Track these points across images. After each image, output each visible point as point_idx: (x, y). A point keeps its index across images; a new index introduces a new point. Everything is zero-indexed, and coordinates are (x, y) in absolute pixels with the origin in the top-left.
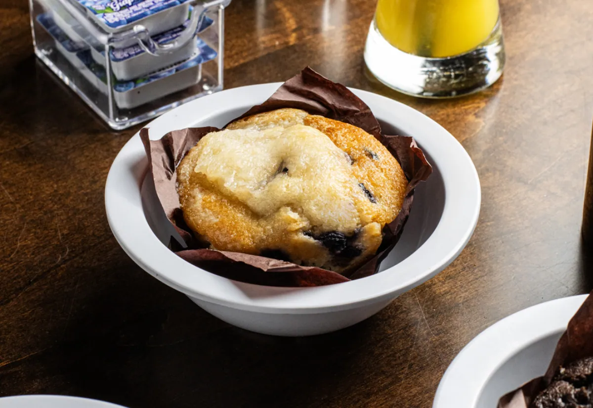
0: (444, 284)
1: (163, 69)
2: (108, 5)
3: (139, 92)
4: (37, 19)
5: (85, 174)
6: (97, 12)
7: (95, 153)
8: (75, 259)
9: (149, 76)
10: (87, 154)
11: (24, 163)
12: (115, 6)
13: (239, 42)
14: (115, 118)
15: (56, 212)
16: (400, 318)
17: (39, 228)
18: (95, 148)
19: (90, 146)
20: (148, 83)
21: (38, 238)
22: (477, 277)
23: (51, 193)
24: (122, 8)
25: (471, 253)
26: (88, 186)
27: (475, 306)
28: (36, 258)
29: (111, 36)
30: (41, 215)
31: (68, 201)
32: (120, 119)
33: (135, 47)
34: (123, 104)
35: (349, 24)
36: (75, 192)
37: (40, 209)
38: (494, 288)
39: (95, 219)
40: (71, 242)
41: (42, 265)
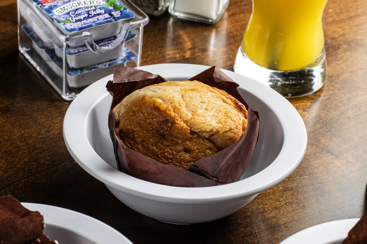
0: (272, 212)
1: (101, 63)
2: (68, 18)
3: (83, 77)
4: (22, 27)
5: (43, 125)
6: (60, 22)
7: (51, 113)
8: (31, 177)
9: (91, 67)
10: (46, 113)
11: (4, 116)
12: (72, 19)
13: (153, 53)
14: (66, 93)
15: (21, 148)
16: (241, 230)
17: (9, 157)
18: (52, 110)
19: (48, 109)
20: (90, 71)
21: (8, 162)
22: (294, 209)
23: (19, 136)
24: (76, 21)
25: (292, 194)
26: (44, 133)
27: (291, 227)
28: (5, 175)
29: (68, 37)
30: (12, 148)
31: (30, 142)
32: (70, 93)
33: (83, 47)
34: (72, 84)
35: (226, 48)
36: (36, 136)
37: (11, 145)
38: (305, 217)
39: (47, 154)
40: (29, 167)
41: (9, 179)
